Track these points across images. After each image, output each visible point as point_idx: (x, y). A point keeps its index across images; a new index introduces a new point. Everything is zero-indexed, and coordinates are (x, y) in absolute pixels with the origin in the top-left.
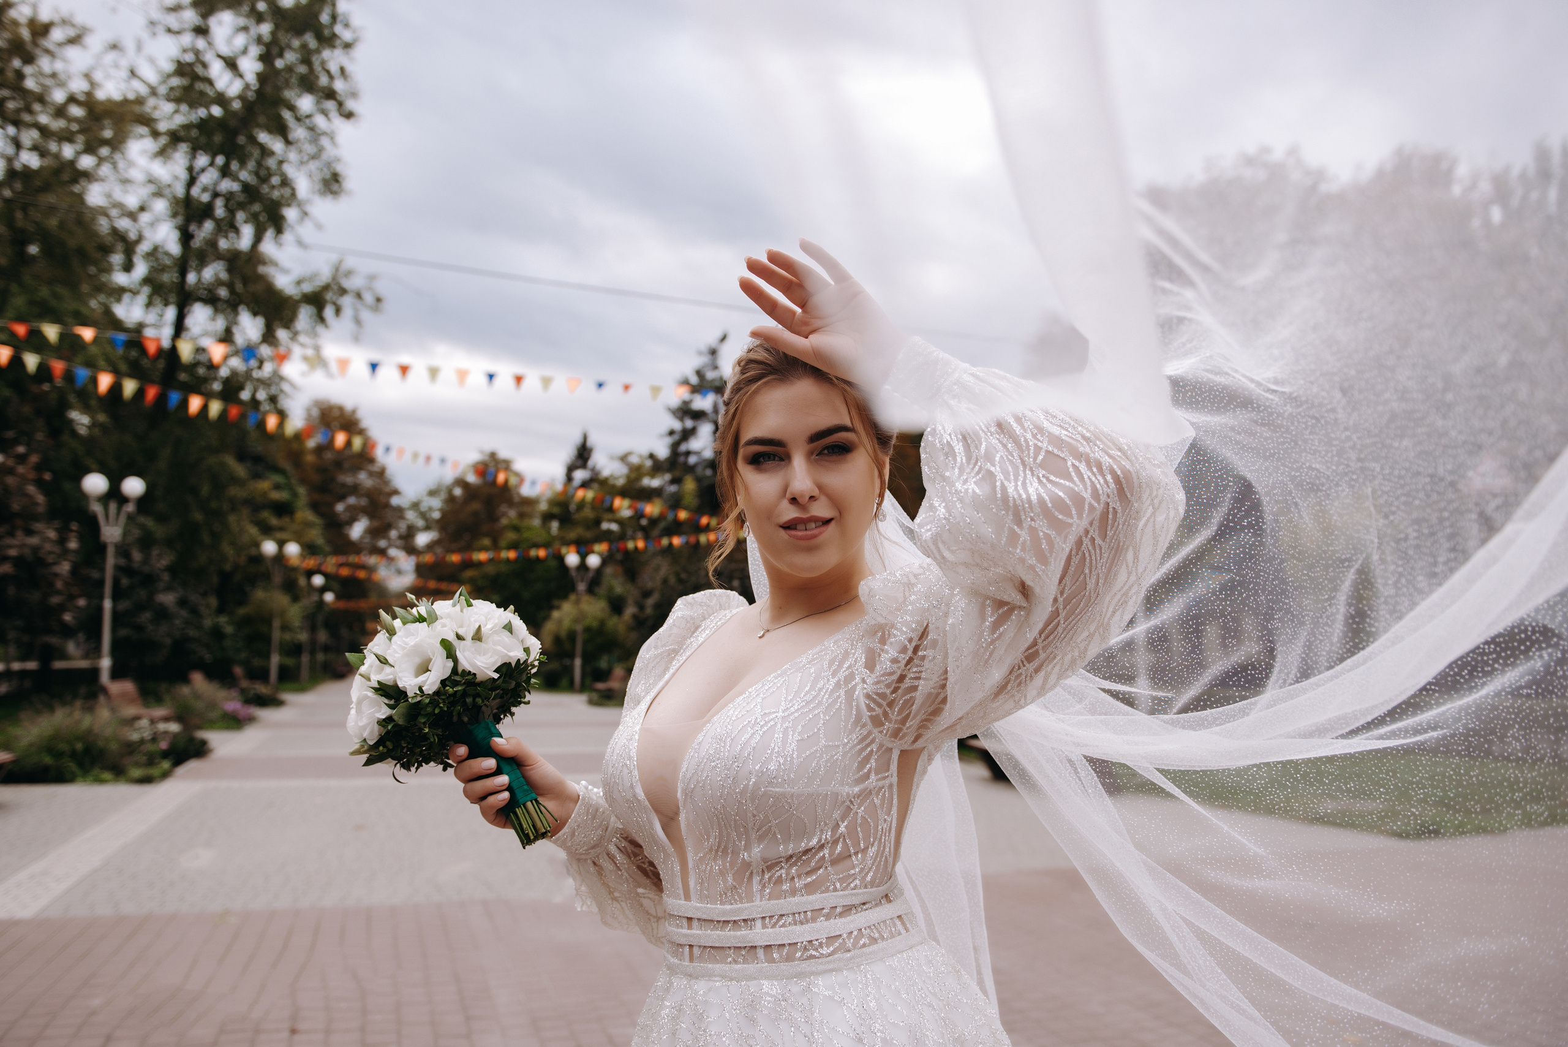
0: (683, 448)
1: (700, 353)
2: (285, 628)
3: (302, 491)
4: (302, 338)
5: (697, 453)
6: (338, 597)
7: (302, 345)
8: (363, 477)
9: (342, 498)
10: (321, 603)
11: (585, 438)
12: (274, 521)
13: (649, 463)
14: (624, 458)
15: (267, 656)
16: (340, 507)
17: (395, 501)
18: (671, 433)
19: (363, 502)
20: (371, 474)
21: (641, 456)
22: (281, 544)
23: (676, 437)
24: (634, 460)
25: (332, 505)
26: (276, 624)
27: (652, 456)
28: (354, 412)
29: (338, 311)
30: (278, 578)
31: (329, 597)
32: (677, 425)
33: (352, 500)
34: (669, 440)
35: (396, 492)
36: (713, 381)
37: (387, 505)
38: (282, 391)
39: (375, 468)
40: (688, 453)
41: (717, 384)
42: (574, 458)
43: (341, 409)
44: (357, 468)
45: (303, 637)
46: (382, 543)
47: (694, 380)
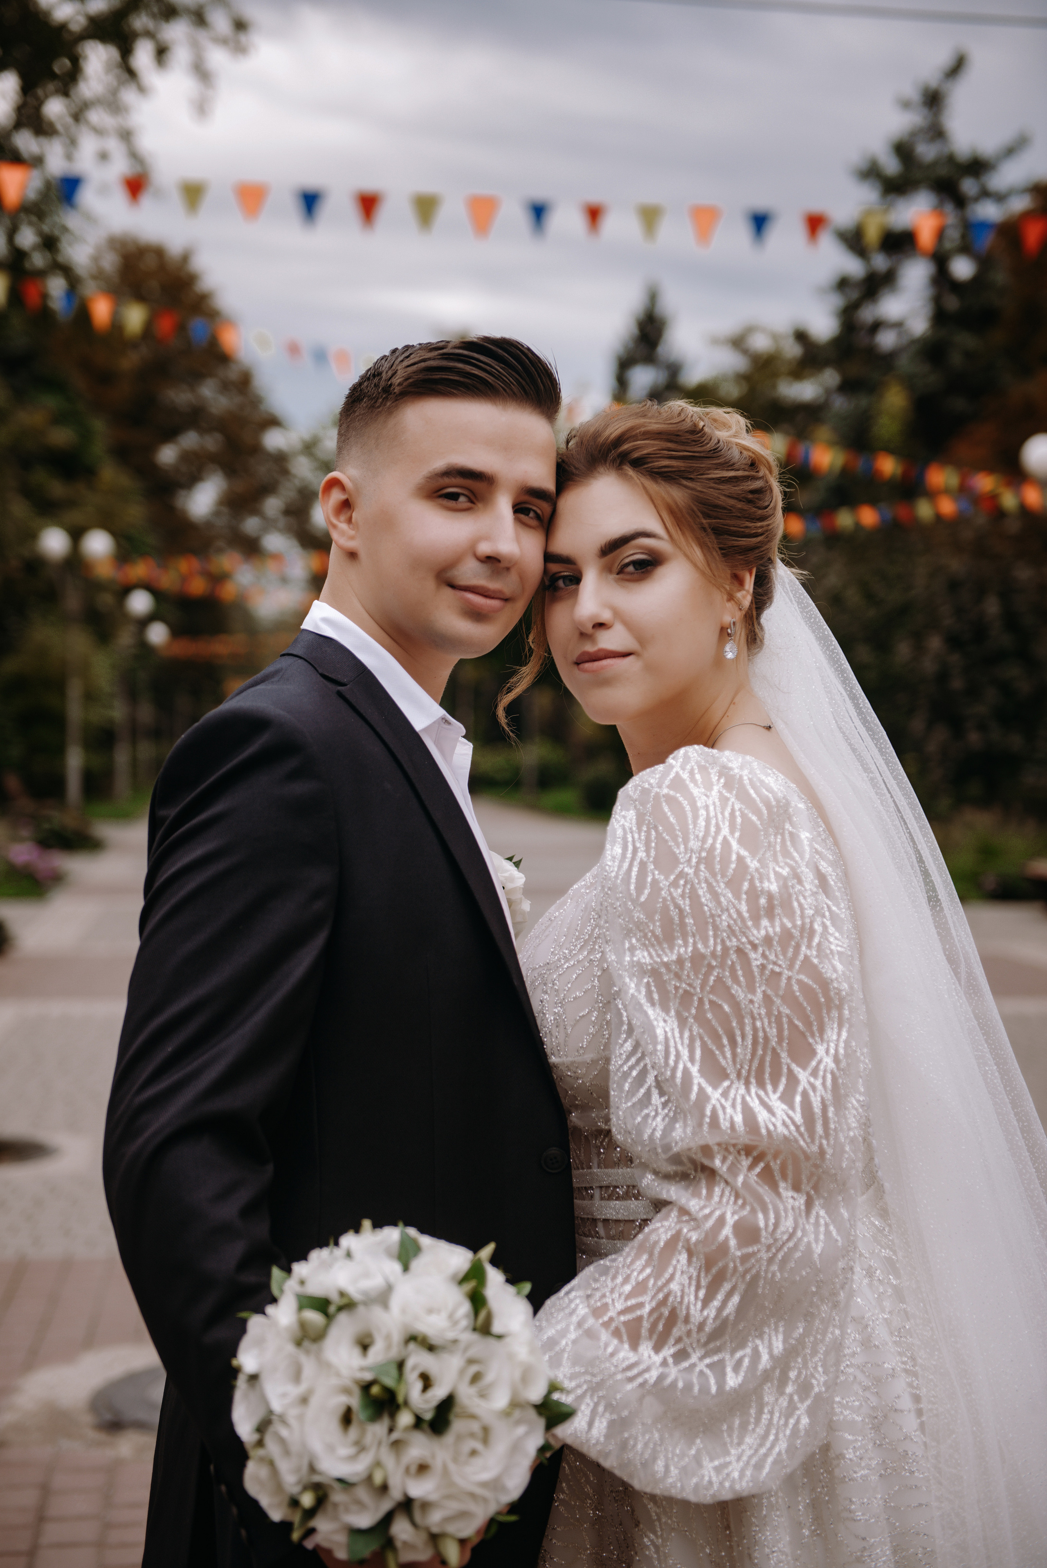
0: (867, 314)
1: (906, 105)
2: (90, 697)
3: (99, 425)
4: (95, 116)
5: (898, 325)
6: (177, 632)
7: (99, 132)
8: (208, 391)
9: (170, 434)
10: (144, 646)
11: (653, 297)
12: (57, 489)
13: (793, 350)
14: (738, 343)
15: (60, 751)
16: (167, 455)
17: (274, 440)
18: (843, 284)
19: (211, 443)
20: (226, 386)
21: (775, 337)
22: (76, 535)
23: (855, 295)
24: (760, 343)
25: (151, 449)
26: (75, 690)
27: (801, 336)
28: (185, 258)
29: (161, 53)
30: (73, 601)
31: (158, 634)
32: (854, 267)
33: (190, 440)
34: (836, 301)
35: (273, 422)
36: (935, 164)
37: (257, 449)
38: (65, 229)
39: (233, 374)
40: (877, 326)
41: (943, 171)
42: (631, 345)
43: (159, 252)
44: (196, 376)
45: (118, 712)
46: (251, 525)
47: (891, 166)
